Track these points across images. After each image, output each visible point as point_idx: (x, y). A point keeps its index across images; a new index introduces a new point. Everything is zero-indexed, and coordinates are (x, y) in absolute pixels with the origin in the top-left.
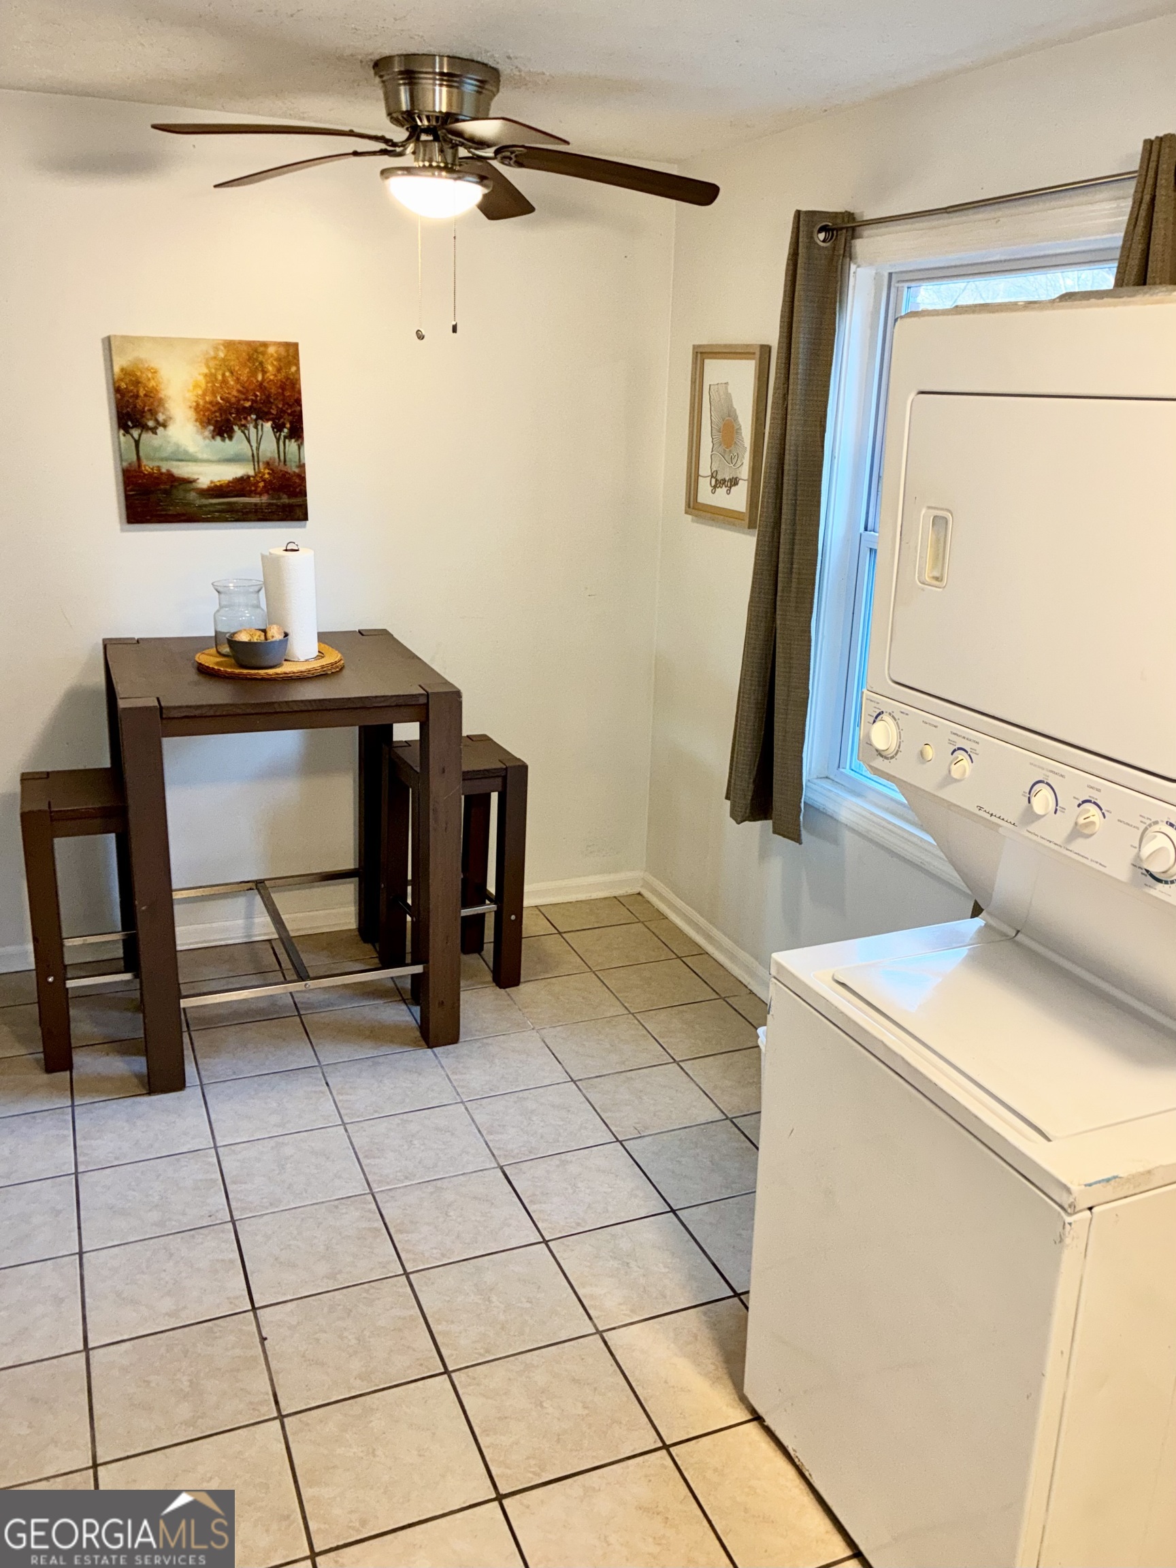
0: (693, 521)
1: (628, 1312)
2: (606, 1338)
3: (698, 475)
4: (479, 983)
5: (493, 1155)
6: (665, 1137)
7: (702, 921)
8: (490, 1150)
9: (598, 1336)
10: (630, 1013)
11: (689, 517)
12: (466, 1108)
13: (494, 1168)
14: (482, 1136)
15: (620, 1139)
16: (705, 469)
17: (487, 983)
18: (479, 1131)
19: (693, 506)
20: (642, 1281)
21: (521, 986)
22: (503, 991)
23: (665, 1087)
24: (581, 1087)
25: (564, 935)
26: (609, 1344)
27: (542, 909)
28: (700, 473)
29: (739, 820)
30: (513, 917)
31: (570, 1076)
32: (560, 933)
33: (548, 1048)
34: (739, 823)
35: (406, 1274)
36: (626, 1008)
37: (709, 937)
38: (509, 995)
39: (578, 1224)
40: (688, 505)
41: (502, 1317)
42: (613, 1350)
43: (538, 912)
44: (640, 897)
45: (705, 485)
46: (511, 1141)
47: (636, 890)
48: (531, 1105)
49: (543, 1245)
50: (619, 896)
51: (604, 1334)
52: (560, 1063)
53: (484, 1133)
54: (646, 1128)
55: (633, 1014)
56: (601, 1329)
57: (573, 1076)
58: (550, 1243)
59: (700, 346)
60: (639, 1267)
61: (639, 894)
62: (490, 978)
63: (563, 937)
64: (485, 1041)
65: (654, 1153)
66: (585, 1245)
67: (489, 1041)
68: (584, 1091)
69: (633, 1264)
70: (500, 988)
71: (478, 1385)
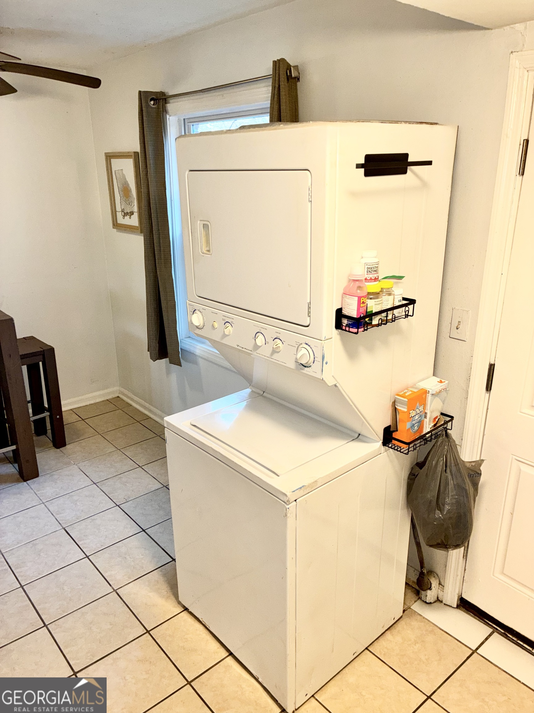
0: (117, 231)
1: (127, 578)
2: (118, 592)
3: (116, 211)
4: (47, 448)
5: (60, 523)
6: (137, 500)
7: (147, 405)
8: (58, 522)
9: (114, 592)
10: (118, 449)
11: (115, 230)
12: (45, 506)
13: (61, 529)
14: (54, 516)
15: (118, 505)
16: (119, 208)
17: (52, 447)
18: (52, 514)
19: (116, 225)
20: (132, 564)
21: (67, 446)
22: (58, 450)
23: (136, 478)
24: (98, 485)
26: (120, 594)
27: (74, 410)
29: (154, 360)
30: (58, 417)
31: (93, 482)
33: (82, 471)
35: (22, 586)
36: (116, 447)
37: (150, 411)
38: (61, 451)
39: (102, 546)
40: (114, 225)
41: (70, 595)
42: (121, 596)
43: (72, 412)
44: (118, 399)
45: (119, 215)
46: (67, 516)
47: (117, 395)
48: (75, 498)
49: (87, 558)
50: (110, 399)
52: (88, 477)
53: (54, 514)
54: (129, 497)
56: (115, 589)
58: (89, 557)
59: (108, 153)
60: (131, 558)
61: (118, 397)
62: (51, 445)
63: (84, 421)
64: (52, 474)
65: (133, 507)
66: (106, 554)
67: (54, 473)
68: (100, 487)
69: (128, 557)
70: (57, 448)
71: (61, 627)
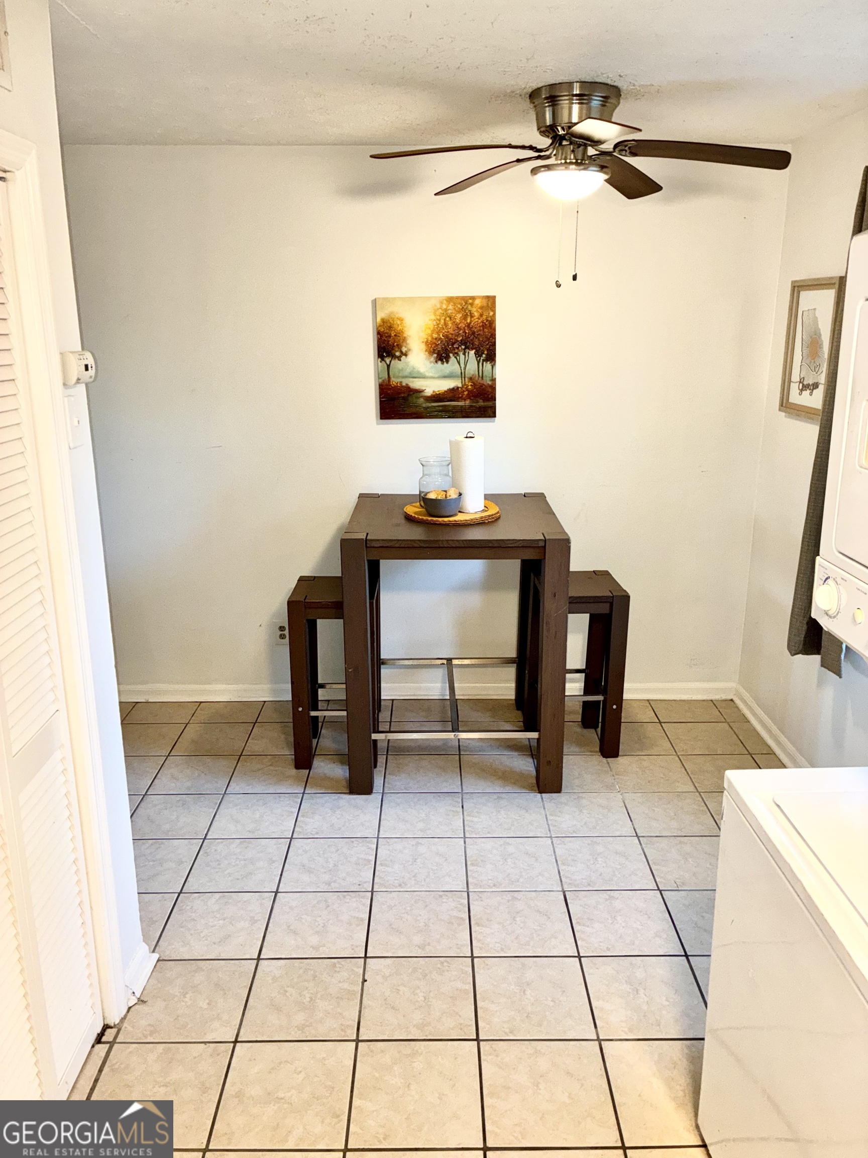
0: (786, 416)
1: (626, 1029)
2: (603, 1046)
3: (790, 381)
5: (561, 881)
6: (696, 894)
7: (774, 728)
8: (560, 877)
9: (597, 1043)
10: (698, 791)
11: (783, 414)
12: (552, 842)
13: (558, 891)
14: (557, 865)
15: (661, 889)
16: (795, 377)
18: (556, 861)
19: (785, 405)
20: (645, 1007)
21: (619, 758)
22: (604, 760)
23: (709, 854)
24: (642, 842)
25: (663, 724)
26: (604, 1051)
27: (651, 703)
28: (792, 380)
29: (793, 652)
30: (614, 707)
31: (636, 832)
32: (660, 722)
33: (626, 808)
34: (793, 656)
35: (472, 957)
36: (695, 787)
37: (779, 743)
38: (608, 763)
39: (608, 949)
40: (781, 405)
41: (529, 1009)
42: (605, 1056)
43: (649, 705)
44: (732, 703)
45: (795, 388)
46: (576, 874)
47: (730, 698)
48: (600, 849)
49: (577, 959)
50: (715, 700)
51: (603, 1043)
52: (631, 821)
53: (559, 863)
54: (683, 884)
55: (699, 793)
56: (601, 1038)
57: (638, 832)
58: (582, 959)
59: (796, 282)
60: (646, 995)
61: (732, 700)
62: (598, 747)
63: (661, 725)
64: (581, 795)
65: (684, 905)
66: (608, 968)
67: (584, 795)
68: (643, 846)
69: (641, 992)
70: (604, 757)
71: (497, 1056)
